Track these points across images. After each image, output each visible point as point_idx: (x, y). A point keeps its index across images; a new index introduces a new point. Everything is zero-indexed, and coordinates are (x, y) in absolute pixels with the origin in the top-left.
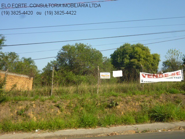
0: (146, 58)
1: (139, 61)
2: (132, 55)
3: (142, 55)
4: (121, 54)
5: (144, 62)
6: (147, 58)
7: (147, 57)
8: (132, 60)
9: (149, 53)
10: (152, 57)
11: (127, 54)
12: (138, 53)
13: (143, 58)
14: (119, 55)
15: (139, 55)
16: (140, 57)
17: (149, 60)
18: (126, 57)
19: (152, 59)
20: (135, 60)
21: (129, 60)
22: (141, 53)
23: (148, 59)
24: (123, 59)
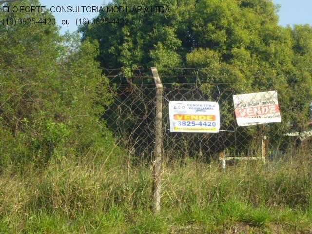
0: (263, 47)
1: (227, 58)
2: (191, 31)
3: (240, 32)
4: (139, 23)
5: (249, 63)
6: (267, 44)
7: (266, 41)
8: (195, 56)
9: (273, 20)
10: (290, 43)
11: (167, 22)
12: (224, 22)
13: (248, 48)
14: (125, 30)
15: (229, 32)
16: (232, 41)
17: (275, 54)
18: (163, 38)
19: (289, 51)
20: (211, 53)
21: (176, 55)
22: (236, 20)
23: (272, 48)
24: (149, 46)
